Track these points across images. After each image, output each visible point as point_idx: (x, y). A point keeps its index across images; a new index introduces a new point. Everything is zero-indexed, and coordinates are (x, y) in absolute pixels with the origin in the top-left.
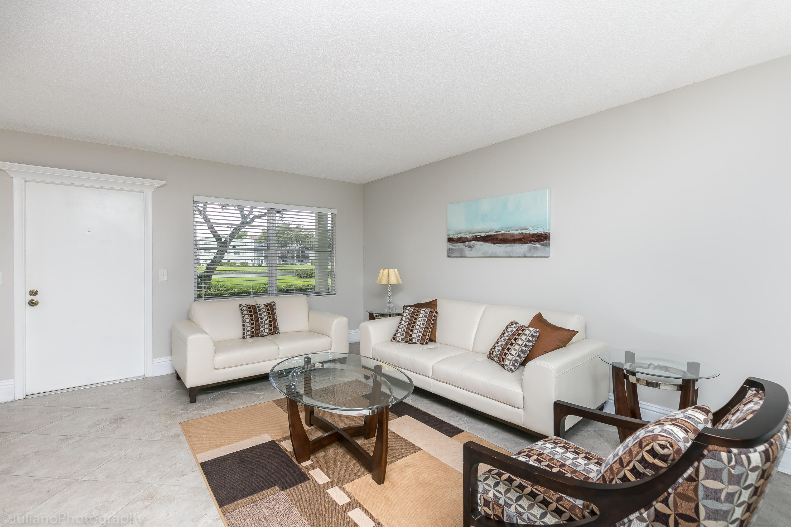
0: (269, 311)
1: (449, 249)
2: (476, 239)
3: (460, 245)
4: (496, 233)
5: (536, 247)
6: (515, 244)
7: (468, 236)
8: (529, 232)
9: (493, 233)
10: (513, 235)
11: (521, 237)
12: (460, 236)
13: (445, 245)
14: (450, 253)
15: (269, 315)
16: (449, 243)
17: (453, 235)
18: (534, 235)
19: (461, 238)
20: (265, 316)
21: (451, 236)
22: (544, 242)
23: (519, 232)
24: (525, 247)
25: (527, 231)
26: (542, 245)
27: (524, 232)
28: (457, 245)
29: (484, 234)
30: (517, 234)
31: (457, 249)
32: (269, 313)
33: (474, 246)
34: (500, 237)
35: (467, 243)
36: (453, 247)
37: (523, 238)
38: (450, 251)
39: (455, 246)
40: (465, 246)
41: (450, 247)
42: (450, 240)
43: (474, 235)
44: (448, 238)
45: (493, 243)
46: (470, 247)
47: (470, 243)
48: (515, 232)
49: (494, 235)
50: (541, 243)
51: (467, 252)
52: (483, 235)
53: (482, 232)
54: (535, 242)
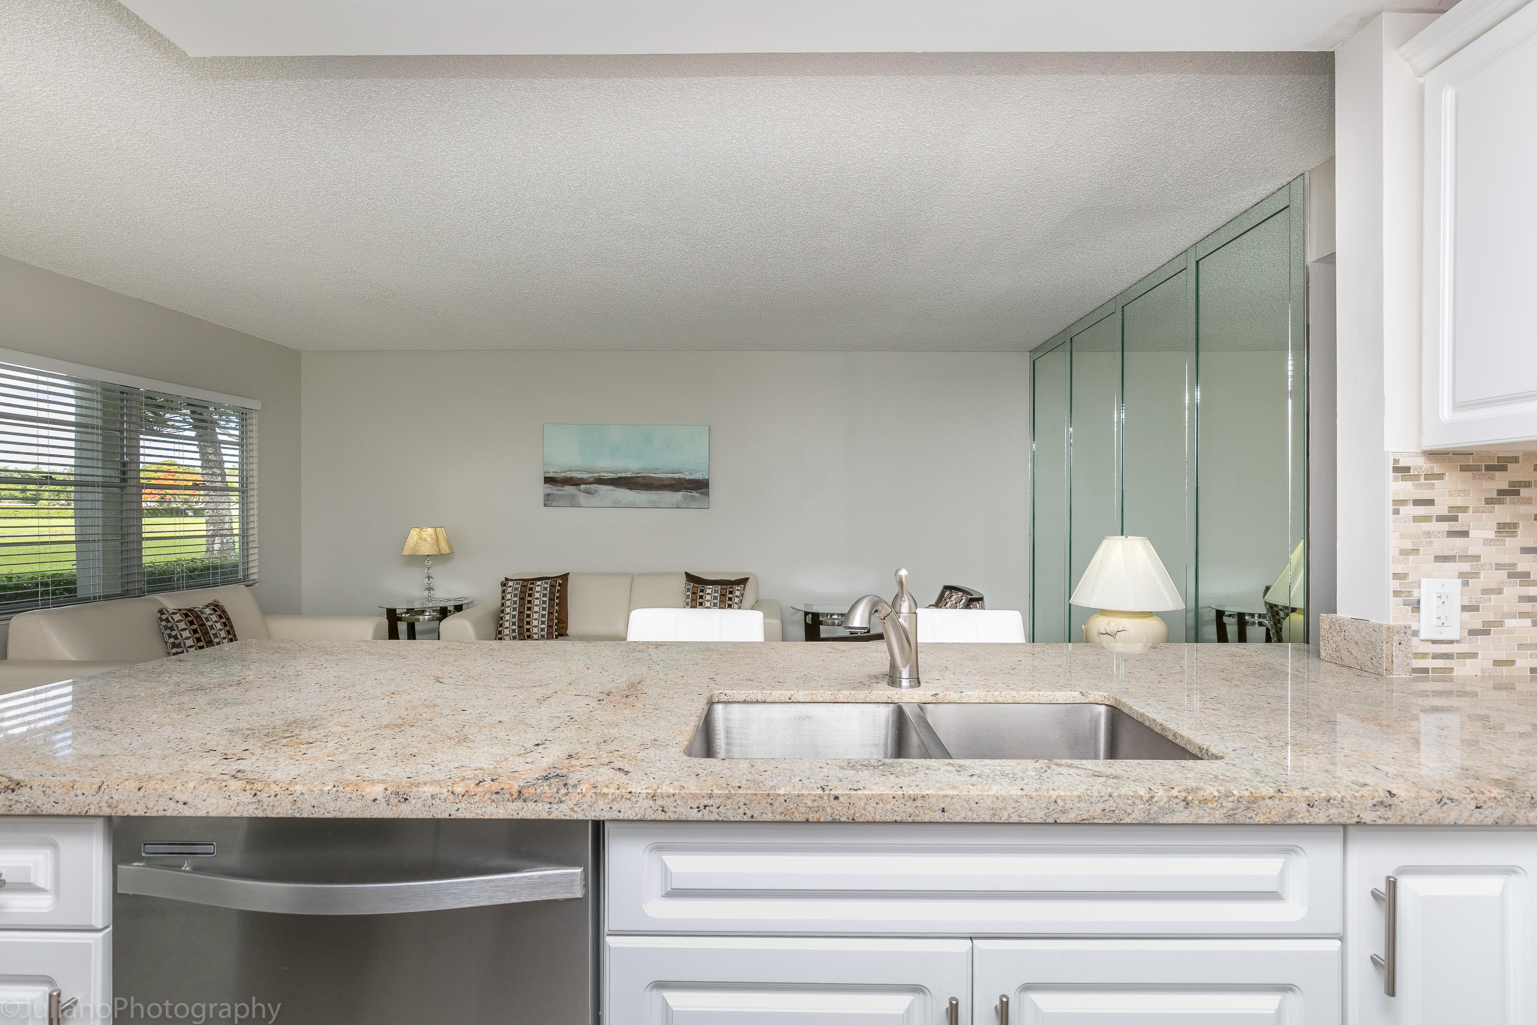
0: (194, 627)
1: (548, 495)
2: (600, 481)
3: (569, 489)
4: (634, 475)
5: (694, 496)
6: (664, 492)
7: (585, 476)
8: (684, 477)
9: (629, 475)
10: (660, 479)
11: (673, 482)
12: (569, 475)
13: (542, 489)
14: (548, 500)
15: (197, 635)
16: (547, 485)
17: (555, 472)
18: (690, 481)
19: (571, 478)
20: (187, 638)
21: (551, 475)
22: (704, 490)
23: (670, 475)
24: (679, 495)
25: (681, 476)
26: (701, 494)
27: (676, 476)
28: (564, 488)
29: (614, 475)
30: (667, 479)
31: (564, 495)
32: (195, 631)
33: (596, 492)
34: (641, 481)
35: (582, 487)
36: (555, 492)
37: (675, 484)
38: (550, 498)
39: (561, 490)
40: (580, 491)
41: (549, 491)
42: (549, 480)
43: (597, 475)
44: (545, 477)
45: (630, 489)
46: (588, 492)
47: (588, 486)
48: (664, 476)
49: (632, 478)
50: (699, 491)
51: (583, 498)
52: (611, 476)
53: (611, 472)
54: (692, 489)
